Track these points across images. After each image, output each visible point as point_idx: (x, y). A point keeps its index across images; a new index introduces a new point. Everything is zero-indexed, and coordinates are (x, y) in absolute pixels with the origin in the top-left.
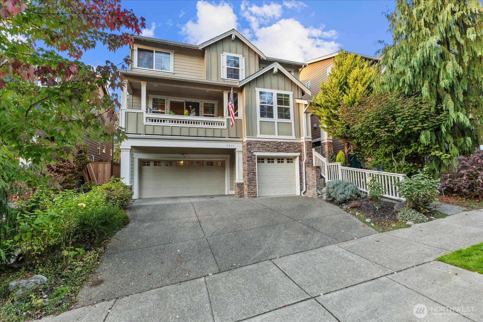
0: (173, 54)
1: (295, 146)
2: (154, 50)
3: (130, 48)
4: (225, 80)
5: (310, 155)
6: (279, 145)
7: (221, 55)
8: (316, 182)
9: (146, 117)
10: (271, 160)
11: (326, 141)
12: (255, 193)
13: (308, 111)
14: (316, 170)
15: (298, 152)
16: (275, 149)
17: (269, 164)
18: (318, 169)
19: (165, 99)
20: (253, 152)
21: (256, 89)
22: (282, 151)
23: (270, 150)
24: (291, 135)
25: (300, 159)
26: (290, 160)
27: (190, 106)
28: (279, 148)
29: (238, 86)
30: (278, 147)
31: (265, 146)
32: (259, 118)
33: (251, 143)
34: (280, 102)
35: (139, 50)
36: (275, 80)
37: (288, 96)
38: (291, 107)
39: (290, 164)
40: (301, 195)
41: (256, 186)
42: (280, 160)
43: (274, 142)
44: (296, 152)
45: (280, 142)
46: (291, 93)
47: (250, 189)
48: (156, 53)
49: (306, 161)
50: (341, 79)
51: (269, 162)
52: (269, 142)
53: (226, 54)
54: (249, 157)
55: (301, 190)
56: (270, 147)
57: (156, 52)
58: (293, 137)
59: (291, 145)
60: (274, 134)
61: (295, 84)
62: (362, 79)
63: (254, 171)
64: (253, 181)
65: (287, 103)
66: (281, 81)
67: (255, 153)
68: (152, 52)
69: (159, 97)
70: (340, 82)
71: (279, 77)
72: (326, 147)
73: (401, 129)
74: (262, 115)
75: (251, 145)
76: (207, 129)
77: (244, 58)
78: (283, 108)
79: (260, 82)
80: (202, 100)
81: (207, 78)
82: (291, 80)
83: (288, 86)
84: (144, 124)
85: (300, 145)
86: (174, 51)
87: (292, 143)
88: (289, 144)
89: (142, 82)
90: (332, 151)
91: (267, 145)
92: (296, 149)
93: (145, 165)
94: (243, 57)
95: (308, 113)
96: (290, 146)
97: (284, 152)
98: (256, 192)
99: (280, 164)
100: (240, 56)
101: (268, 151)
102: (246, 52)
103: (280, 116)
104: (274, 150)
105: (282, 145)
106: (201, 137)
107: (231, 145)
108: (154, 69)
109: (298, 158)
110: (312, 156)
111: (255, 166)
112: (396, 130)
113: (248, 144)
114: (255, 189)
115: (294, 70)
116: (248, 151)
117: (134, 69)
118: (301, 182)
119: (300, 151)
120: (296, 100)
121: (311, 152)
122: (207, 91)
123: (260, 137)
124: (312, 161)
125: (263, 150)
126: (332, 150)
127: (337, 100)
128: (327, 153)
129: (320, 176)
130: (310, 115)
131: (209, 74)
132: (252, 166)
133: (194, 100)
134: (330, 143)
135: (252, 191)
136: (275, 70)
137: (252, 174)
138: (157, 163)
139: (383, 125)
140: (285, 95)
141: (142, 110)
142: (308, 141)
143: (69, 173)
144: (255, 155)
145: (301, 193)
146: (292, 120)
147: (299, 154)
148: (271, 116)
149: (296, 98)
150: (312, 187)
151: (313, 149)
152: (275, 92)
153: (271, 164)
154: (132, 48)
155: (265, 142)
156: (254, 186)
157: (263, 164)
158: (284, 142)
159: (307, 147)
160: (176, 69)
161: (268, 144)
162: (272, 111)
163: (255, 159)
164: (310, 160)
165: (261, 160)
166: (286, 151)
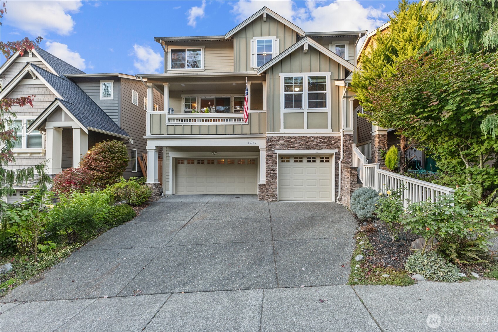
0: (204, 50)
1: (331, 141)
2: (186, 48)
3: (165, 51)
4: (255, 69)
5: (349, 153)
6: (308, 141)
7: (251, 40)
8: (350, 187)
9: (168, 118)
10: (298, 158)
11: (377, 133)
12: (275, 196)
13: (349, 95)
14: (351, 173)
15: (335, 148)
16: (302, 145)
17: (296, 163)
18: (353, 171)
19: (197, 97)
20: (274, 150)
21: (281, 74)
22: (312, 148)
23: (296, 147)
24: (327, 127)
25: (336, 157)
26: (325, 159)
27: (209, 103)
28: (308, 144)
29: (257, 74)
30: (307, 142)
31: (289, 142)
32: (283, 110)
33: (271, 139)
34: (311, 88)
35: (173, 51)
36: (305, 61)
37: (324, 78)
38: (328, 92)
39: (325, 163)
40: (336, 202)
41: (276, 188)
42: (312, 158)
43: (301, 137)
44: (332, 149)
45: (310, 137)
46: (328, 75)
47: (269, 192)
48: (188, 52)
49: (343, 160)
50: (387, 44)
51: (296, 161)
52: (295, 138)
53: (256, 38)
54: (269, 156)
55: (336, 196)
56: (296, 144)
57: (188, 50)
58: (329, 130)
59: (325, 140)
60: (303, 128)
61: (335, 62)
62: (418, 38)
63: (275, 172)
64: (273, 183)
65: (322, 87)
66: (315, 61)
67: (276, 151)
68: (184, 51)
69: (190, 96)
70: (388, 48)
71: (312, 57)
72: (377, 141)
73: (451, 113)
74: (288, 105)
75: (271, 142)
76: (226, 126)
77: (278, 40)
78: (316, 94)
79: (287, 66)
80: (232, 95)
81: (235, 70)
82: (329, 58)
83: (325, 64)
84: (167, 125)
85: (337, 139)
86: (204, 46)
87: (326, 137)
88: (322, 138)
89: (164, 84)
90: (385, 147)
91: (292, 142)
92: (332, 145)
93: (180, 163)
94: (277, 38)
95: (350, 97)
96: (323, 142)
97: (315, 149)
98: (277, 196)
99: (311, 163)
100: (273, 38)
101: (294, 148)
102: (281, 32)
103: (311, 105)
104: (301, 147)
105: (312, 141)
106: (229, 134)
107: (252, 143)
108: (186, 69)
109: (334, 156)
110: (352, 153)
111: (277, 166)
112: (442, 116)
113: (268, 141)
114: (275, 192)
115: (348, 42)
116: (268, 149)
117: (169, 71)
118: (337, 186)
119: (338, 147)
120: (336, 82)
121: (351, 148)
122: (234, 84)
123: (283, 132)
124: (352, 161)
125: (287, 147)
126: (386, 145)
127: (380, 74)
128: (377, 149)
129: (356, 180)
130: (351, 100)
131: (236, 65)
132: (272, 165)
133: (224, 96)
134: (383, 135)
135: (271, 195)
136: (306, 47)
137: (272, 174)
138: (191, 161)
139: (420, 108)
140: (320, 78)
141: (164, 111)
142: (348, 135)
143: (106, 171)
144: (276, 153)
145: (336, 200)
146: (328, 109)
147: (336, 151)
148: (300, 105)
149: (335, 80)
150: (347, 194)
151: (354, 145)
152: (305, 76)
153: (298, 163)
154: (166, 51)
155: (289, 138)
156: (274, 188)
157: (288, 163)
158: (315, 137)
159: (345, 142)
160: (206, 65)
161: (294, 140)
162: (301, 99)
163: (276, 158)
164: (349, 158)
165: (285, 158)
166: (317, 147)
